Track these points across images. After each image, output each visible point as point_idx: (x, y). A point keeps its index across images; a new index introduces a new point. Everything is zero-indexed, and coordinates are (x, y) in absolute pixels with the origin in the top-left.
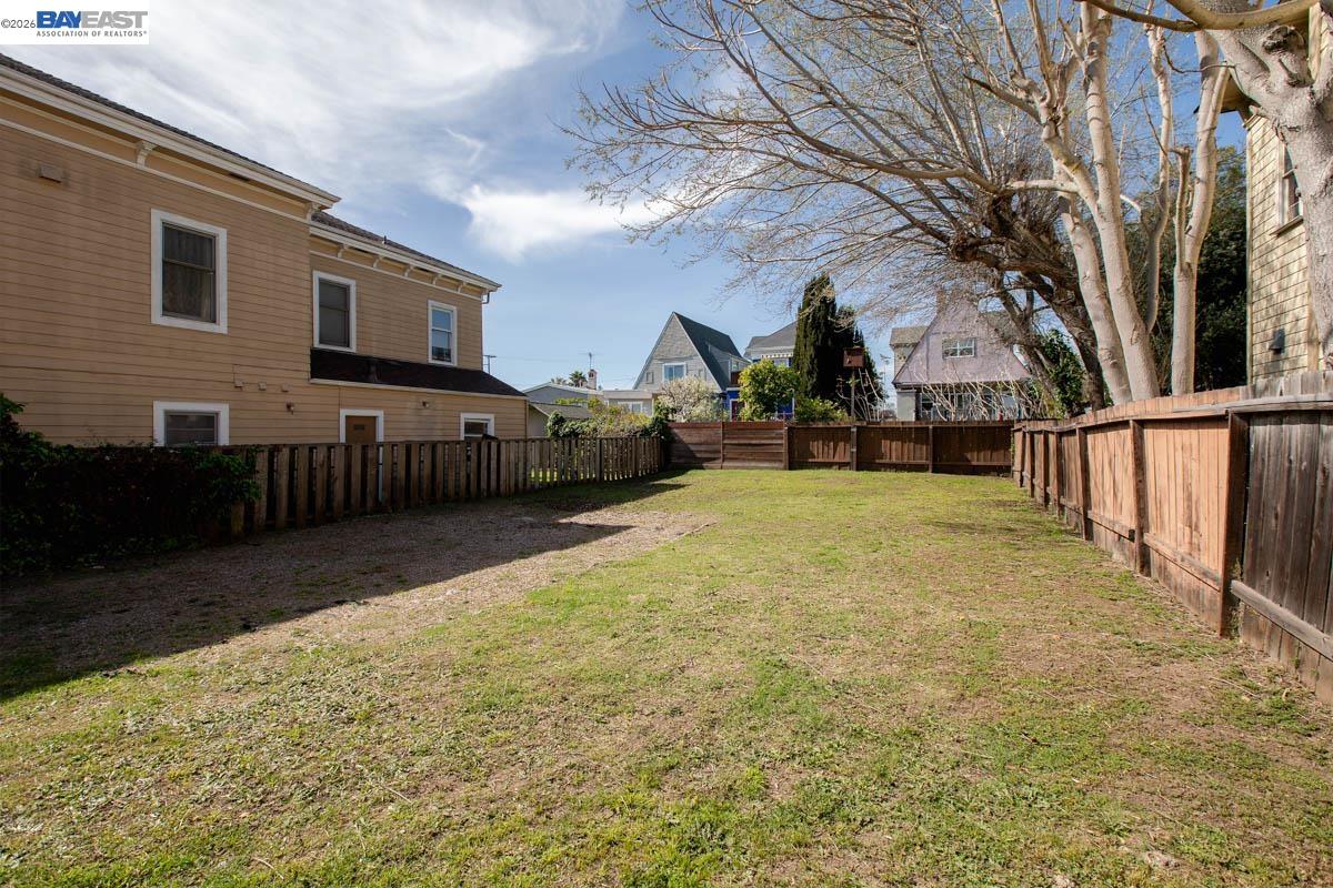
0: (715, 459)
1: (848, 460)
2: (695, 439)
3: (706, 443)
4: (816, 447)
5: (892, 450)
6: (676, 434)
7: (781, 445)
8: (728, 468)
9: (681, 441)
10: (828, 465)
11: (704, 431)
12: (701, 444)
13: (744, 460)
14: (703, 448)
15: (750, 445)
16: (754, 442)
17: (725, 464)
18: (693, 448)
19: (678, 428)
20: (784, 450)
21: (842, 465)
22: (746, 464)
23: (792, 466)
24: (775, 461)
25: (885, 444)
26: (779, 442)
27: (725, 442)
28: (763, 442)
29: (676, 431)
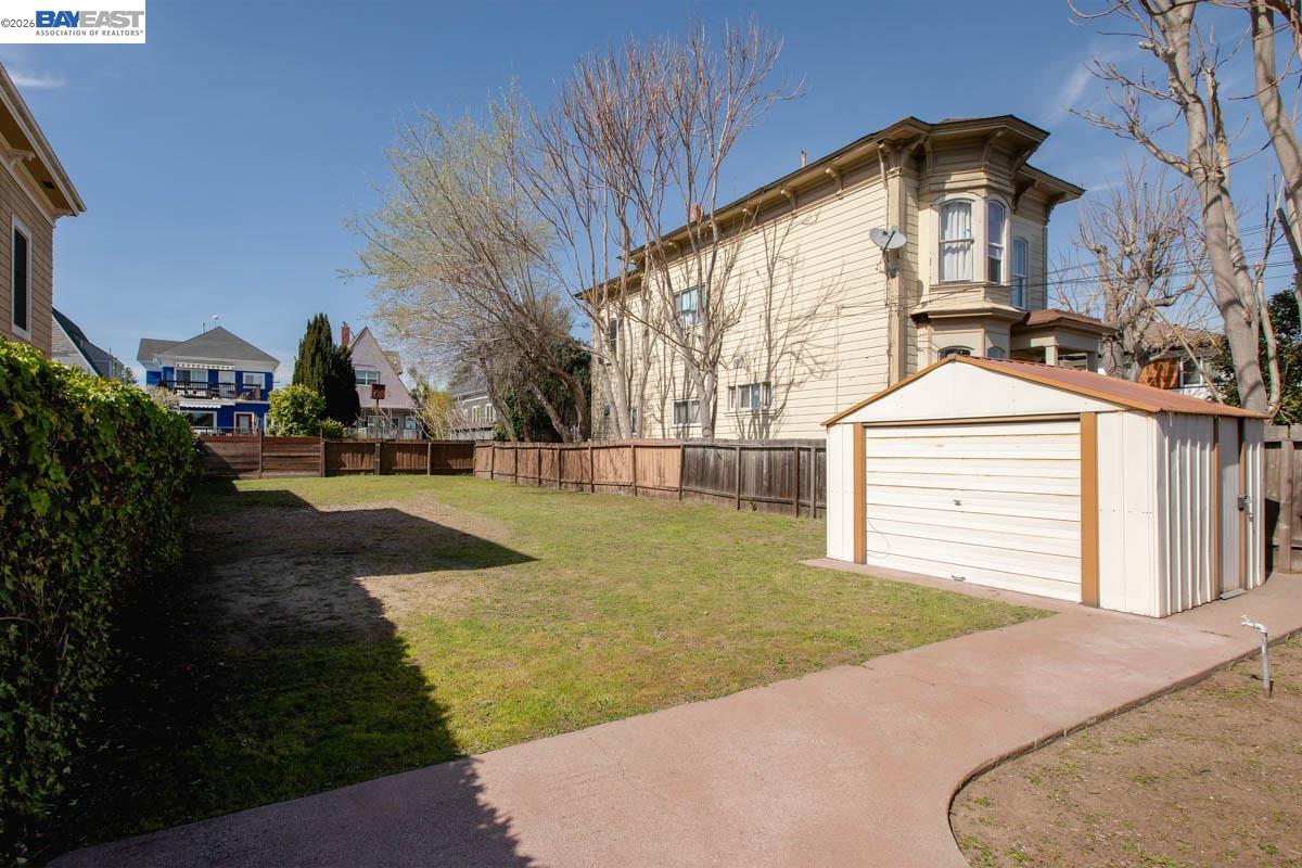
0: (251, 470)
1: (372, 468)
2: (231, 452)
3: (244, 456)
4: (347, 457)
5: (403, 459)
6: (209, 448)
7: (318, 457)
8: (268, 478)
9: (215, 454)
10: (358, 472)
11: (242, 444)
12: (238, 457)
13: (283, 470)
14: (240, 460)
15: (290, 457)
16: (293, 454)
17: (263, 474)
18: (228, 460)
19: (210, 441)
20: (321, 461)
21: (367, 472)
22: (285, 474)
23: (328, 474)
24: (312, 470)
25: (399, 455)
26: (317, 454)
27: (264, 454)
28: (302, 454)
29: (209, 444)
